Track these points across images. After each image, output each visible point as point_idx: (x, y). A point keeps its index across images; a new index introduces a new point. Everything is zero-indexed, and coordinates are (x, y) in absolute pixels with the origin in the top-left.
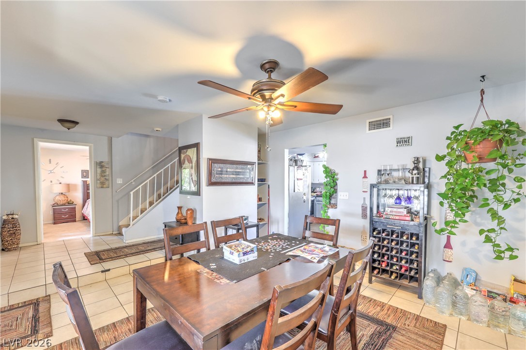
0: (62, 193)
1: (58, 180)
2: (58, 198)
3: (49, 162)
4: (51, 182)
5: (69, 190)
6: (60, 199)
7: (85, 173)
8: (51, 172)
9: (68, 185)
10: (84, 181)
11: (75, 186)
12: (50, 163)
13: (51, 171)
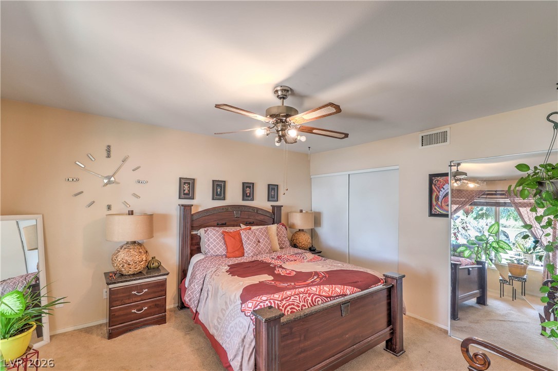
0: (135, 242)
1: (125, 203)
2: (123, 256)
3: (105, 154)
4: (109, 207)
5: (151, 233)
6: (130, 260)
7: (186, 187)
8: (109, 182)
9: (151, 216)
10: (184, 206)
11: (165, 218)
12: (109, 156)
13: (109, 178)
